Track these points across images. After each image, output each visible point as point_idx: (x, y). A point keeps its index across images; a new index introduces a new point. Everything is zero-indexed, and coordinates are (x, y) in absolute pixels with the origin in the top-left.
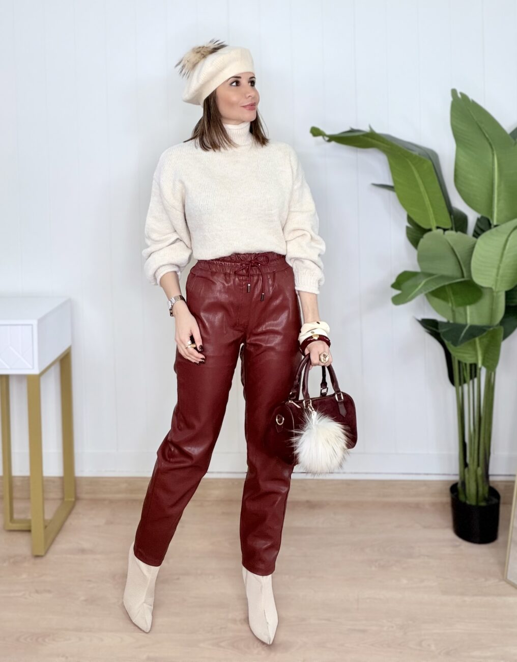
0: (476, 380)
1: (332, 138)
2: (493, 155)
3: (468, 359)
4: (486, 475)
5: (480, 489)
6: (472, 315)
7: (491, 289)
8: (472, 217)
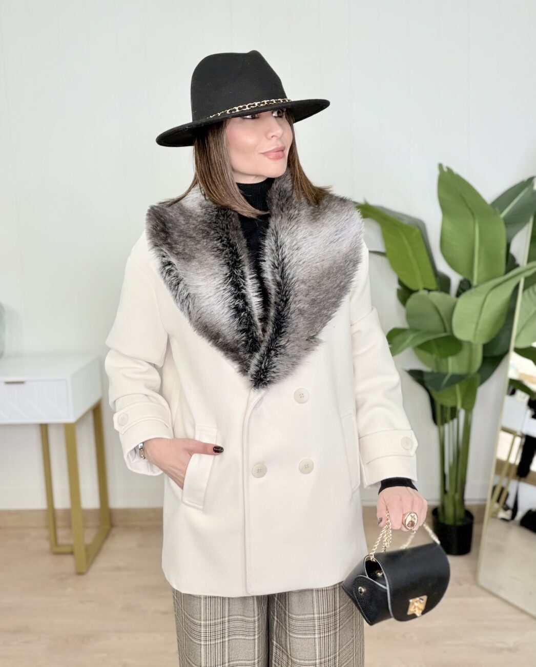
0: (455, 421)
2: (474, 223)
4: (462, 500)
5: (458, 512)
6: (453, 365)
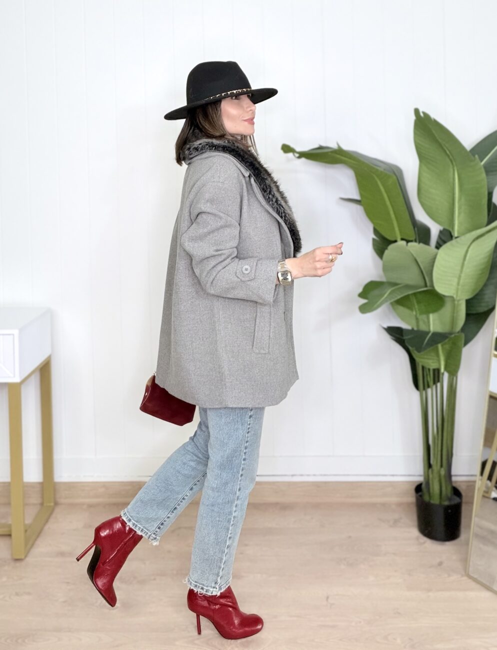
0: (439, 385)
1: (302, 155)
2: (454, 170)
3: (432, 365)
4: (449, 475)
5: (444, 489)
6: (435, 323)
7: (452, 297)
8: (435, 230)
